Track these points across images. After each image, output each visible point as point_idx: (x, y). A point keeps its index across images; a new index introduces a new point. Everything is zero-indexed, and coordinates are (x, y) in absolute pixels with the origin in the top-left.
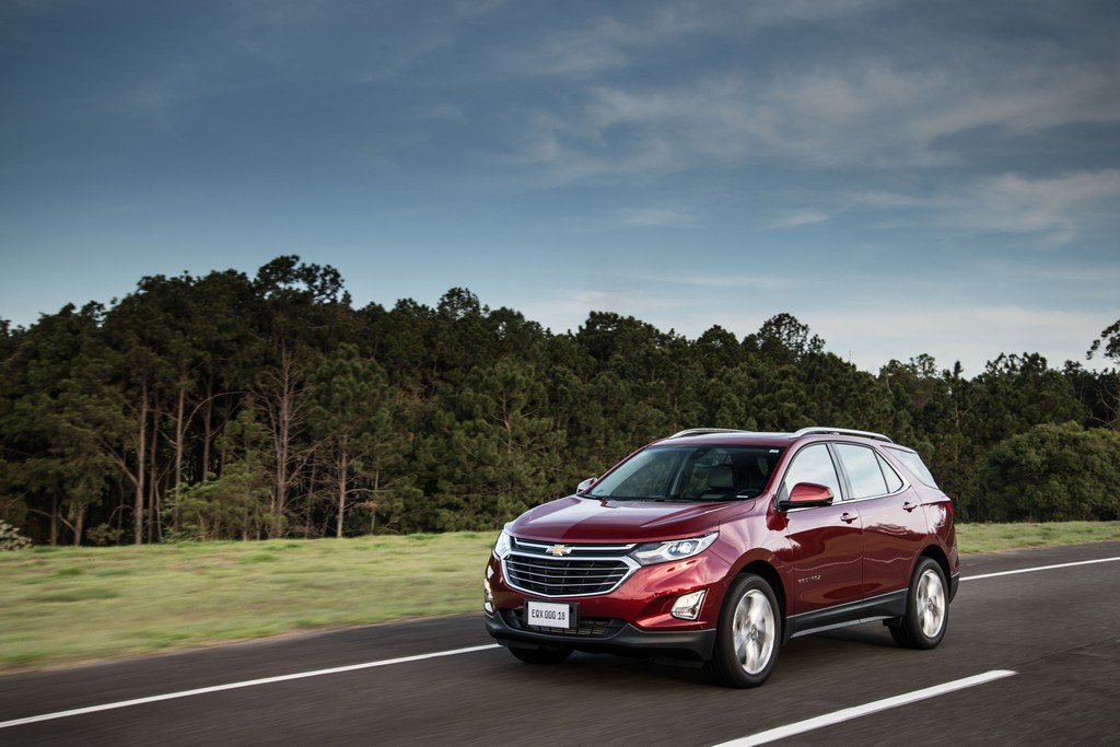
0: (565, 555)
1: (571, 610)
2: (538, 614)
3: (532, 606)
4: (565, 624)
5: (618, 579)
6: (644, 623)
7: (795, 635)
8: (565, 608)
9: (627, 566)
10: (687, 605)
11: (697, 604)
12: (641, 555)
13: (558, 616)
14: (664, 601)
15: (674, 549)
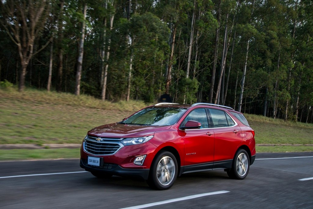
0: (101, 141)
1: (100, 160)
2: (91, 161)
3: (89, 158)
4: (98, 165)
5: (116, 150)
6: (124, 166)
7: (184, 173)
8: (98, 159)
9: (119, 146)
10: (139, 159)
11: (143, 160)
12: (125, 142)
13: (96, 162)
14: (132, 158)
15: (136, 141)
